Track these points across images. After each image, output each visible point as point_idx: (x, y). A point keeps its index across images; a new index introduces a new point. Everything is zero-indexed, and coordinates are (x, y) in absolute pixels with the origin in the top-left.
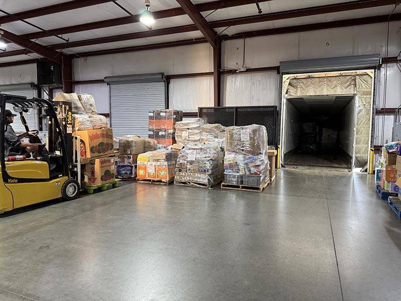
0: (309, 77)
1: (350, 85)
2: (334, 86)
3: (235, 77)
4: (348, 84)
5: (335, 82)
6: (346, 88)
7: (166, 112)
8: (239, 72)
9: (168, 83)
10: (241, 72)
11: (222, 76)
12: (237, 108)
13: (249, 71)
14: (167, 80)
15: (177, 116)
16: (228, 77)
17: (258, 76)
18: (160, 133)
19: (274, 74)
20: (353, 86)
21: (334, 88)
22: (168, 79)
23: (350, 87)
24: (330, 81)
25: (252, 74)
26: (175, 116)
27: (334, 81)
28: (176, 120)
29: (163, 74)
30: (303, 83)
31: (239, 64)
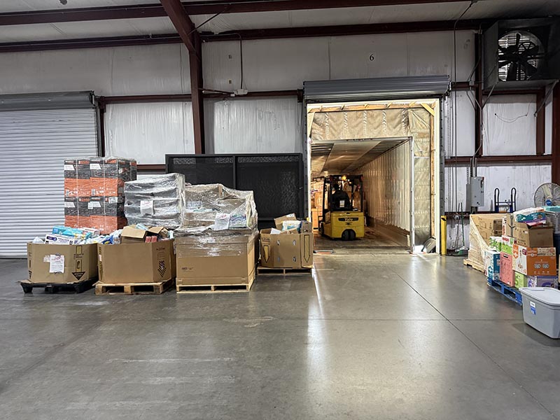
0: (342, 110)
1: (400, 122)
2: (377, 124)
3: (229, 105)
4: (397, 120)
5: (379, 118)
6: (395, 128)
7: (101, 163)
8: (236, 96)
9: (103, 112)
10: (239, 96)
11: (205, 102)
12: (237, 156)
13: (252, 95)
14: (99, 104)
15: (125, 171)
16: (216, 104)
17: (268, 105)
18: (91, 205)
19: (292, 103)
20: (403, 124)
21: (378, 127)
22: (101, 104)
23: (400, 125)
24: (372, 116)
25: (257, 101)
26: (121, 171)
27: (377, 116)
28: (124, 178)
29: (91, 94)
30: (332, 119)
31: (234, 82)
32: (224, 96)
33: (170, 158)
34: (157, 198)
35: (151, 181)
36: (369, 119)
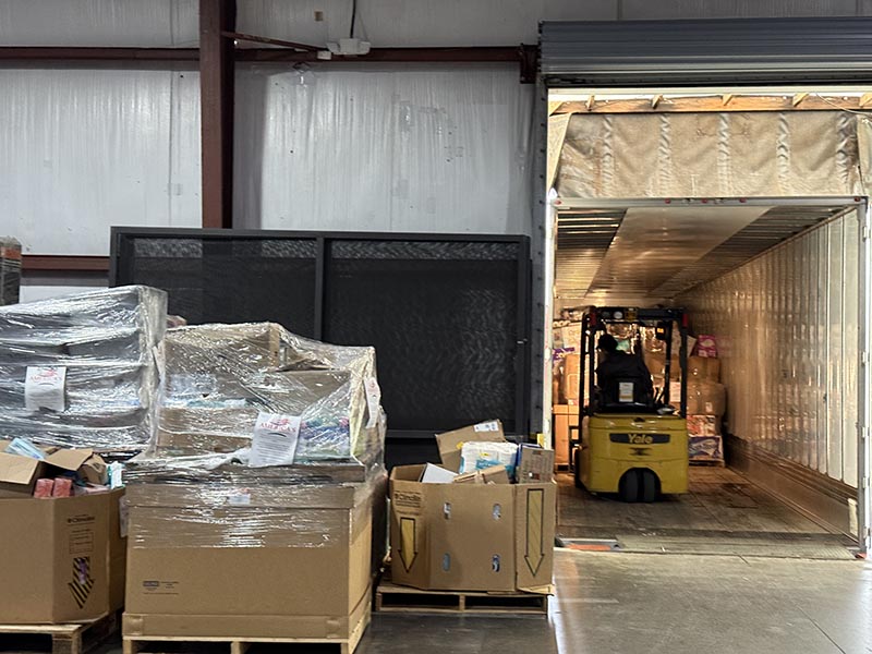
0: (655, 110)
1: (829, 153)
2: (758, 156)
3: (312, 85)
4: (822, 147)
5: (766, 138)
6: (814, 168)
8: (334, 58)
10: (343, 58)
12: (329, 239)
13: (382, 57)
17: (429, 88)
19: (503, 85)
20: (841, 160)
21: (762, 163)
23: (830, 161)
24: (745, 131)
27: (760, 132)
30: (625, 136)
31: (330, 18)
32: (299, 57)
33: (124, 238)
34: (77, 361)
35: (65, 307)
36: (738, 139)
